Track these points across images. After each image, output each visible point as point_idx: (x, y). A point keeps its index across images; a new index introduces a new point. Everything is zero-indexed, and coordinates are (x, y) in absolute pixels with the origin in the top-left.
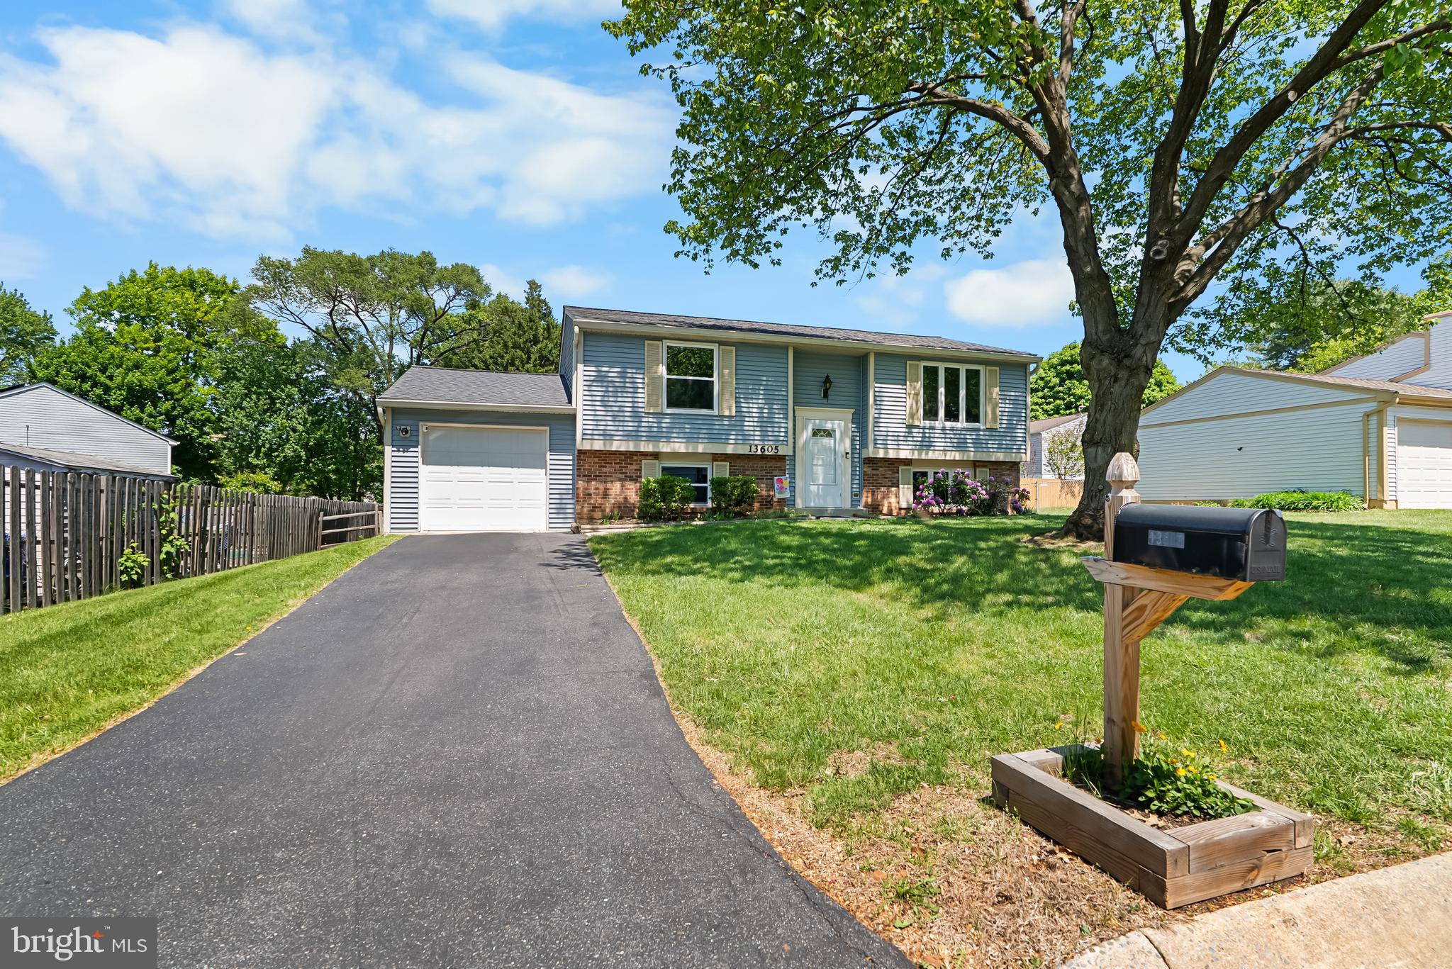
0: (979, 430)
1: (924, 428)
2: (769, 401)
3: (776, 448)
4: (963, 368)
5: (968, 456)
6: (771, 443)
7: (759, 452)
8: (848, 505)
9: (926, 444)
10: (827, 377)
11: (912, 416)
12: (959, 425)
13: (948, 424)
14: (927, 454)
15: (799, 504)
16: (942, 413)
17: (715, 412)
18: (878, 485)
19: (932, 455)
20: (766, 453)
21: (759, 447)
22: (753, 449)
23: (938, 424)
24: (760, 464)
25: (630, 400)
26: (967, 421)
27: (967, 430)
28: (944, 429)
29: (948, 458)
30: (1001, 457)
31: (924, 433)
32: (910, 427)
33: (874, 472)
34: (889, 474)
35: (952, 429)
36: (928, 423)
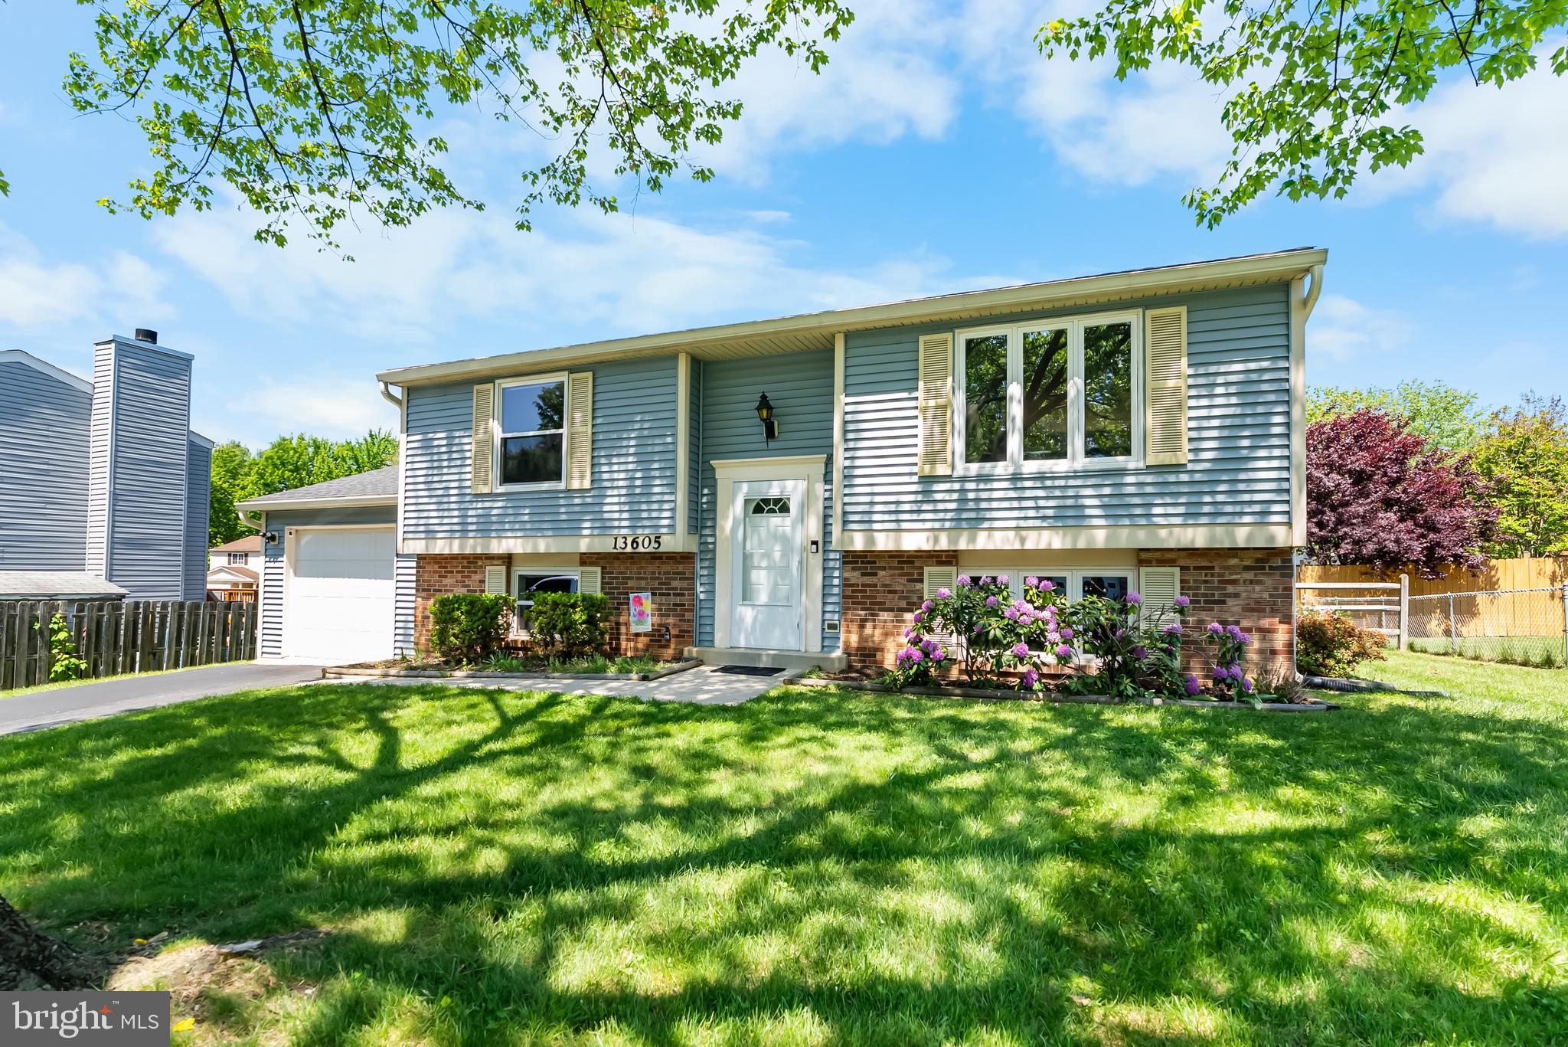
0: (1122, 472)
1: (964, 479)
2: (644, 458)
3: (657, 540)
4: (1076, 329)
5: (1092, 539)
6: (647, 531)
7: (629, 549)
8: (815, 646)
9: (969, 515)
10: (764, 397)
11: (932, 457)
12: (1060, 466)
13: (1031, 467)
14: (973, 539)
15: (720, 640)
16: (1014, 443)
17: (562, 486)
18: (874, 608)
19: (983, 541)
20: (641, 549)
21: (629, 541)
22: (620, 542)
23: (1000, 468)
24: (651, 568)
25: (456, 477)
26: (1090, 453)
27: (1086, 474)
28: (1016, 478)
29: (1029, 545)
30: (1197, 537)
31: (962, 491)
32: (928, 480)
33: (867, 580)
34: (901, 582)
35: (1041, 477)
36: (974, 468)
